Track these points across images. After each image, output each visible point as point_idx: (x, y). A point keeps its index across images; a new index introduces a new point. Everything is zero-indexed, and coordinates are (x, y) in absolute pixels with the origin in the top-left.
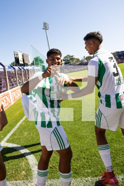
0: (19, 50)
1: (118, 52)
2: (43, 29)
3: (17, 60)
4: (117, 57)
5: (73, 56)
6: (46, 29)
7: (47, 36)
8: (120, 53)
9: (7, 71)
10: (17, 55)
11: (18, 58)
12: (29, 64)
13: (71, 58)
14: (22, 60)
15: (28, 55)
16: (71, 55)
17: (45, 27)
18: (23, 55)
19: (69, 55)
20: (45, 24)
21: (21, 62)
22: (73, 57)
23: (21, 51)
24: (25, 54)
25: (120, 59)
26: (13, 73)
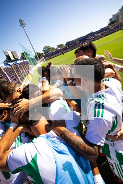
1: (79, 38)
2: (21, 26)
3: (8, 57)
4: (79, 42)
5: (50, 46)
6: (23, 26)
7: (26, 33)
8: (80, 39)
9: (3, 69)
10: (7, 53)
11: (9, 56)
12: (19, 59)
13: (48, 48)
15: (16, 52)
16: (48, 46)
17: (22, 24)
18: (12, 53)
19: (46, 46)
20: (21, 21)
21: (13, 59)
22: (50, 47)
23: (8, 49)
24: (13, 51)
25: (81, 43)
26: (10, 68)
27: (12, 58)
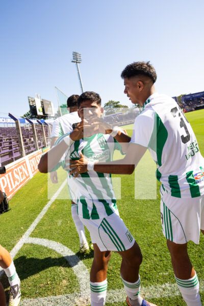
0: (36, 94)
1: (185, 96)
2: (73, 62)
3: (33, 110)
4: (184, 103)
5: (119, 102)
6: (77, 62)
7: (79, 73)
8: (189, 97)
9: (21, 127)
10: (34, 101)
11: (35, 107)
12: (52, 116)
13: (115, 105)
14: (41, 110)
15: (50, 102)
16: (116, 101)
17: (76, 59)
18: (42, 102)
19: (112, 102)
20: (75, 54)
21: (40, 113)
22: (119, 104)
23: (39, 95)
24: (46, 101)
25: (188, 105)
26: (28, 130)
27: (40, 111)
